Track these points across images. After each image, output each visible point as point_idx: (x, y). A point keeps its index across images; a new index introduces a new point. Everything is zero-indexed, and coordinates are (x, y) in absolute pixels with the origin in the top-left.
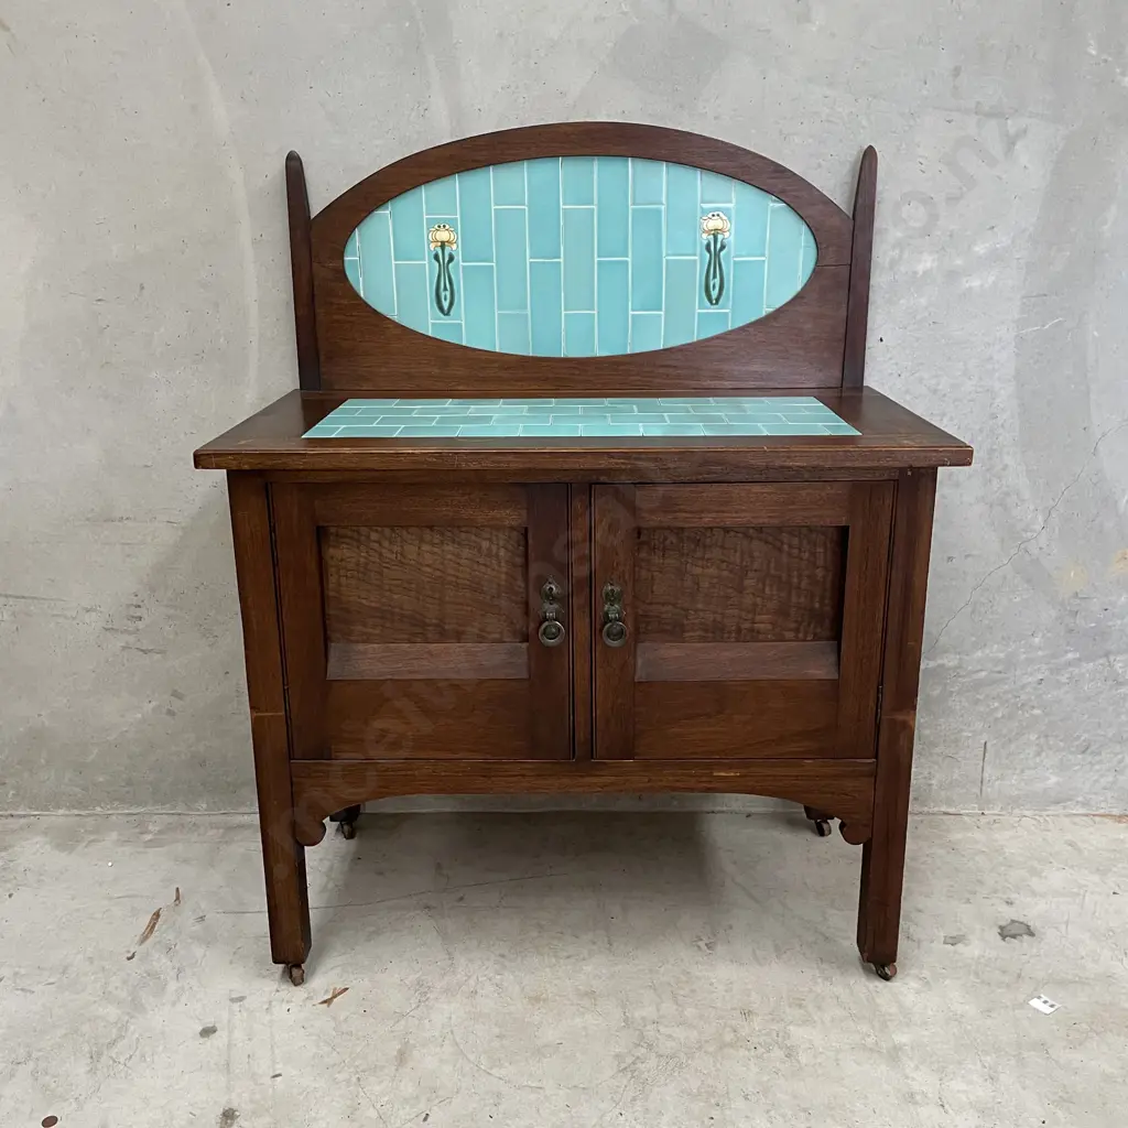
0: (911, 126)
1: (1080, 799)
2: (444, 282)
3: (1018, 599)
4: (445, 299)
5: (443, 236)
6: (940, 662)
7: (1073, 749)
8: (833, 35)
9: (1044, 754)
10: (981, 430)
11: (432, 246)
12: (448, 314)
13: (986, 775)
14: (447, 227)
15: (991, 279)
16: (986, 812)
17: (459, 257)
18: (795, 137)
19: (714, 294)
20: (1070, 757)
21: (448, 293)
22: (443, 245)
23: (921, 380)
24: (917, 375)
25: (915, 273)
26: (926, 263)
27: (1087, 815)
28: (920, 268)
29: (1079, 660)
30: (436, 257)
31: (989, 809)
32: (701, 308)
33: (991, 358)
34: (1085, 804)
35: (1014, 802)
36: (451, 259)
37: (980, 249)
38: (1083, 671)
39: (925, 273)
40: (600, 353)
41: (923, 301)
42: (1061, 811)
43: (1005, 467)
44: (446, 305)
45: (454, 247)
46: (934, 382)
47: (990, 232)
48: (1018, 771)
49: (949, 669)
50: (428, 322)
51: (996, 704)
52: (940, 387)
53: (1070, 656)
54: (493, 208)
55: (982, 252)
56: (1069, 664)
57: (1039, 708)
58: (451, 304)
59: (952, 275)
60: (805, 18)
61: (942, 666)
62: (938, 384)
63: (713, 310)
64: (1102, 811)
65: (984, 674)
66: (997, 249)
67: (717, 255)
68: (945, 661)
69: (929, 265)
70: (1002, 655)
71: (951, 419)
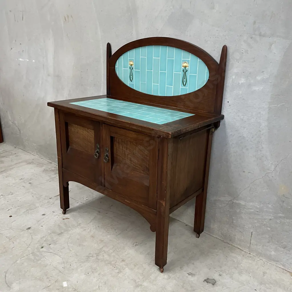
0: (240, 39)
1: (282, 263)
2: (131, 74)
3: (264, 191)
5: (131, 63)
6: (239, 202)
7: (280, 246)
8: (220, 12)
9: (270, 243)
10: (256, 135)
11: (129, 65)
12: (131, 81)
13: (252, 242)
14: (132, 61)
15: (262, 88)
16: (251, 253)
17: (134, 68)
18: (208, 42)
19: (185, 83)
20: (279, 248)
21: (132, 76)
22: (131, 65)
23: (239, 116)
24: (237, 114)
25: (239, 83)
26: (242, 81)
27: (283, 269)
28: (240, 82)
29: (284, 217)
30: (130, 68)
31: (252, 253)
32: (181, 87)
33: (260, 113)
34: (284, 265)
35: (259, 254)
37: (259, 78)
38: (285, 221)
39: (242, 83)
40: (160, 95)
41: (241, 92)
42: (275, 264)
43: (263, 148)
44: (131, 79)
46: (242, 117)
47: (262, 73)
48: (262, 245)
49: (242, 205)
50: (128, 83)
51: (256, 221)
52: (244, 119)
53: (280, 215)
54: (140, 57)
55: (259, 79)
56: (280, 217)
57: (269, 228)
58: (132, 79)
59: (250, 85)
60: (213, 8)
61: (240, 203)
62: (243, 118)
63: (184, 87)
64: (289, 270)
65: (252, 210)
66: (264, 79)
67: (185, 73)
68: (241, 202)
69: (243, 82)
70: (258, 207)
71: (247, 129)
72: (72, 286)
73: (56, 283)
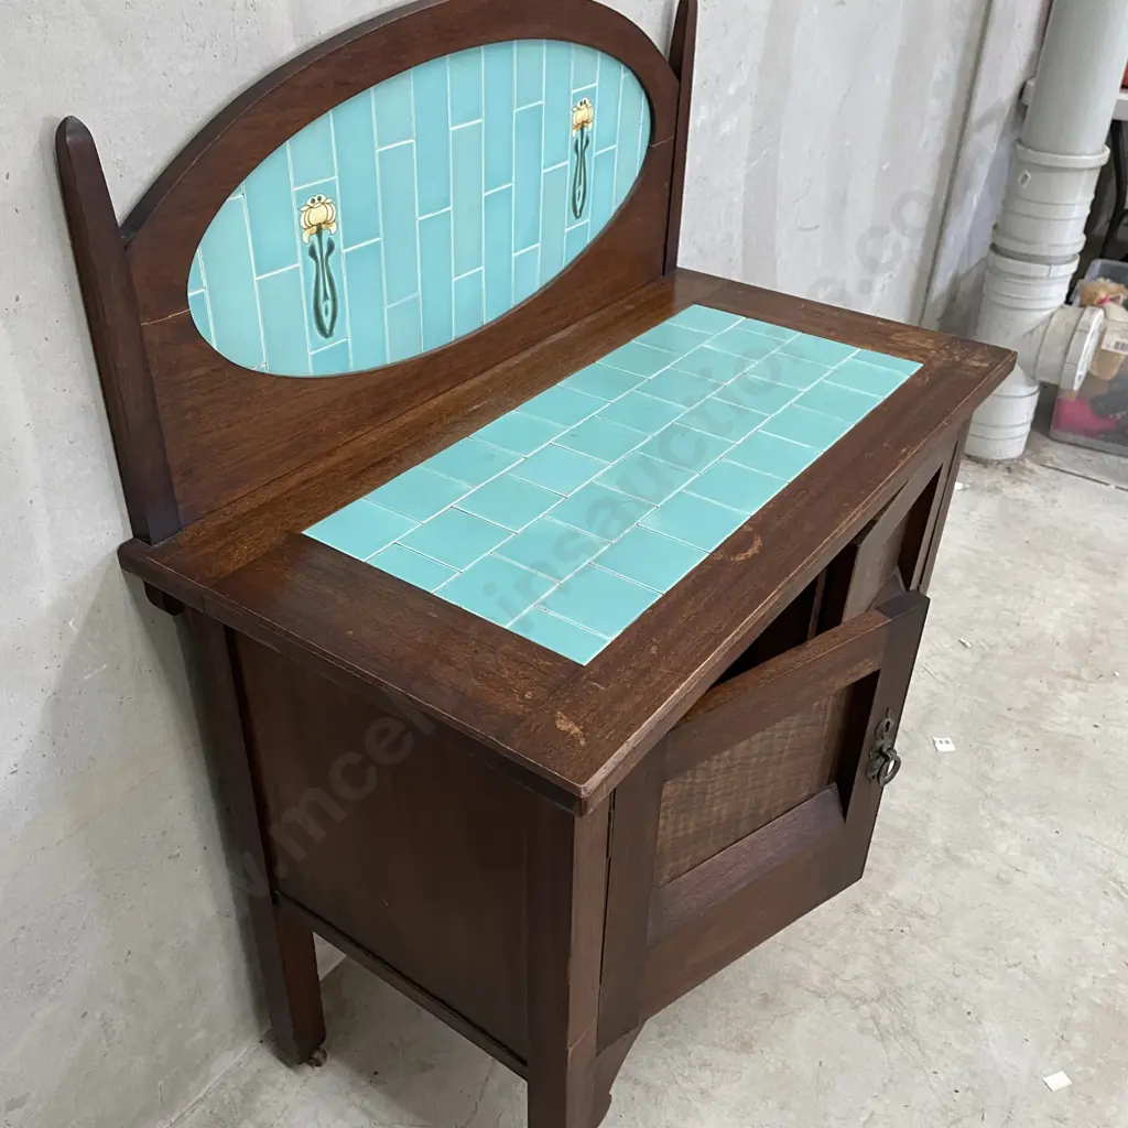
2: (325, 287)
4: (327, 313)
5: (318, 215)
11: (306, 236)
12: (330, 334)
14: (323, 198)
15: (736, 120)
17: (339, 244)
19: (579, 204)
21: (329, 303)
22: (319, 231)
26: (702, 114)
28: (699, 122)
30: (312, 253)
32: (568, 226)
36: (331, 247)
37: (732, 90)
39: (701, 127)
44: (327, 321)
45: (333, 228)
47: (738, 68)
50: (307, 358)
54: (377, 153)
55: (733, 93)
58: (334, 316)
63: (578, 224)
66: (741, 87)
72: (1053, 1054)
73: (1066, 1119)
